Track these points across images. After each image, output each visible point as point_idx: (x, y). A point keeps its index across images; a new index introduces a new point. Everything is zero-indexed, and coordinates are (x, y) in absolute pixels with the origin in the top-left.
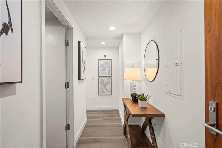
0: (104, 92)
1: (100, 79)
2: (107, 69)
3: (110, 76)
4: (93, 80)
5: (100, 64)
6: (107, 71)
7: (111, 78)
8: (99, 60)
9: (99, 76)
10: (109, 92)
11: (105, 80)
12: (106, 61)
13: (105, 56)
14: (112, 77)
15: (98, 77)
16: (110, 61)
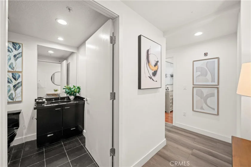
0: (202, 108)
1: (195, 89)
2: (209, 74)
3: (217, 84)
4: (185, 89)
5: (196, 68)
6: (209, 76)
7: (217, 88)
8: (194, 61)
9: (194, 84)
10: (214, 109)
11: (205, 91)
12: (207, 62)
13: (206, 54)
14: (220, 87)
15: (192, 86)
16: (216, 60)
